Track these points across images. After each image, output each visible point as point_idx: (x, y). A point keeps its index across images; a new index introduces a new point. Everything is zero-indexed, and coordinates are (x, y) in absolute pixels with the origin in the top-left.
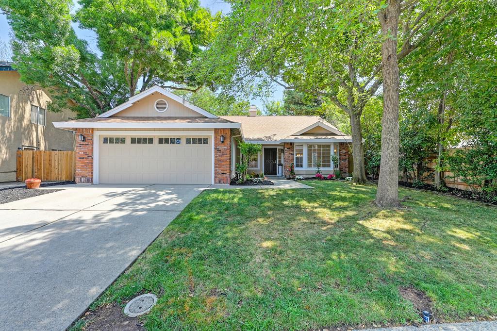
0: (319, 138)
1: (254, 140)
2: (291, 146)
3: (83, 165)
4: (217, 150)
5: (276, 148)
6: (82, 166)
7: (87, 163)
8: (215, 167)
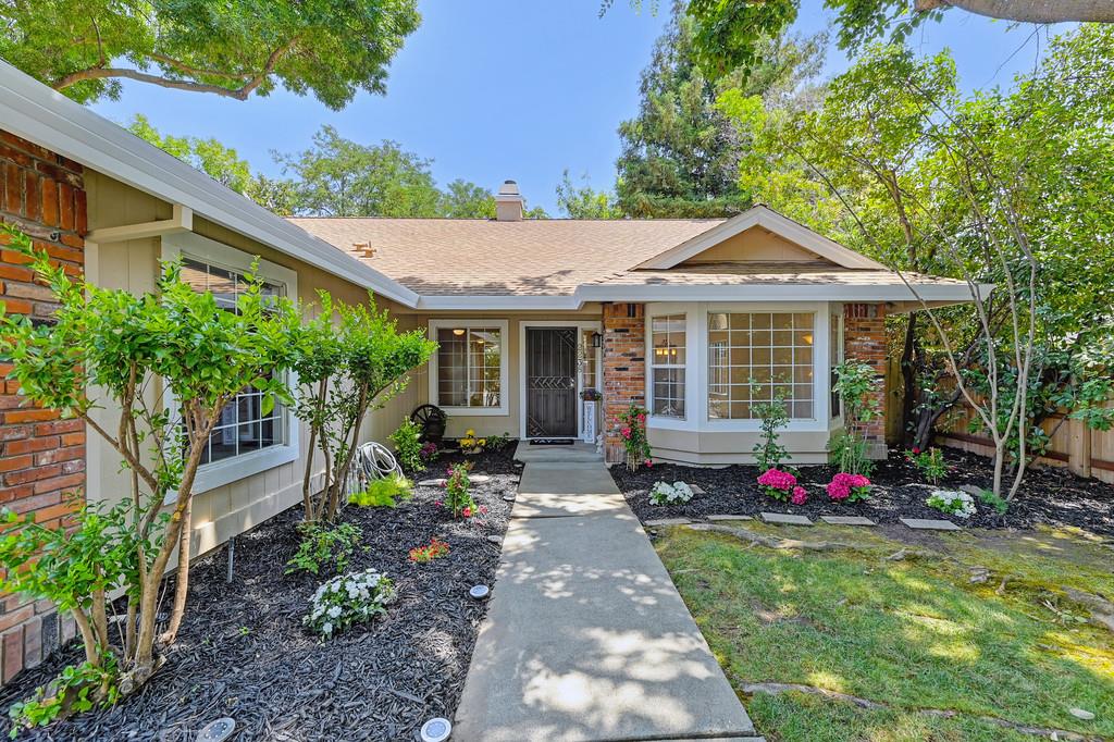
0: (767, 282)
1: (469, 290)
2: (630, 320)
5: (575, 330)
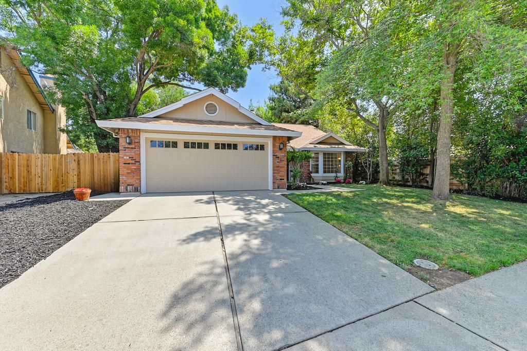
3: (129, 171)
4: (275, 156)
6: (128, 173)
7: (135, 169)
8: (274, 173)
